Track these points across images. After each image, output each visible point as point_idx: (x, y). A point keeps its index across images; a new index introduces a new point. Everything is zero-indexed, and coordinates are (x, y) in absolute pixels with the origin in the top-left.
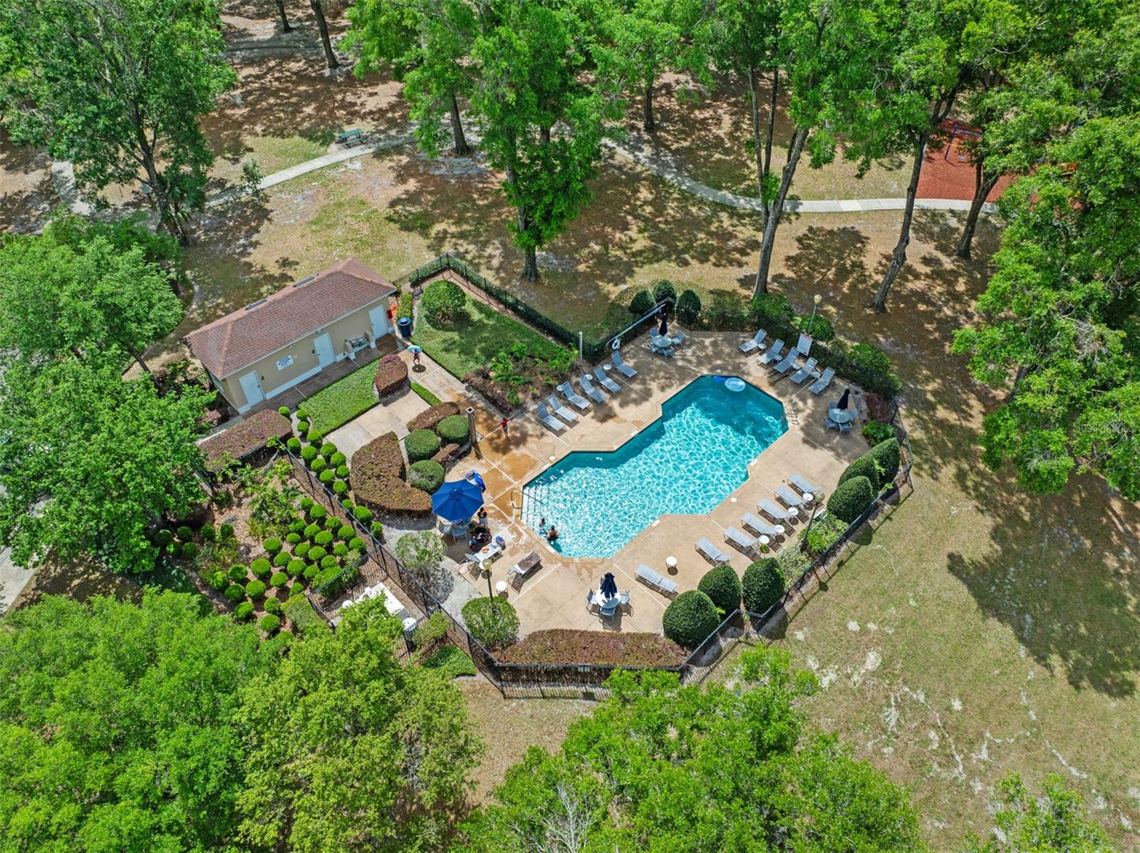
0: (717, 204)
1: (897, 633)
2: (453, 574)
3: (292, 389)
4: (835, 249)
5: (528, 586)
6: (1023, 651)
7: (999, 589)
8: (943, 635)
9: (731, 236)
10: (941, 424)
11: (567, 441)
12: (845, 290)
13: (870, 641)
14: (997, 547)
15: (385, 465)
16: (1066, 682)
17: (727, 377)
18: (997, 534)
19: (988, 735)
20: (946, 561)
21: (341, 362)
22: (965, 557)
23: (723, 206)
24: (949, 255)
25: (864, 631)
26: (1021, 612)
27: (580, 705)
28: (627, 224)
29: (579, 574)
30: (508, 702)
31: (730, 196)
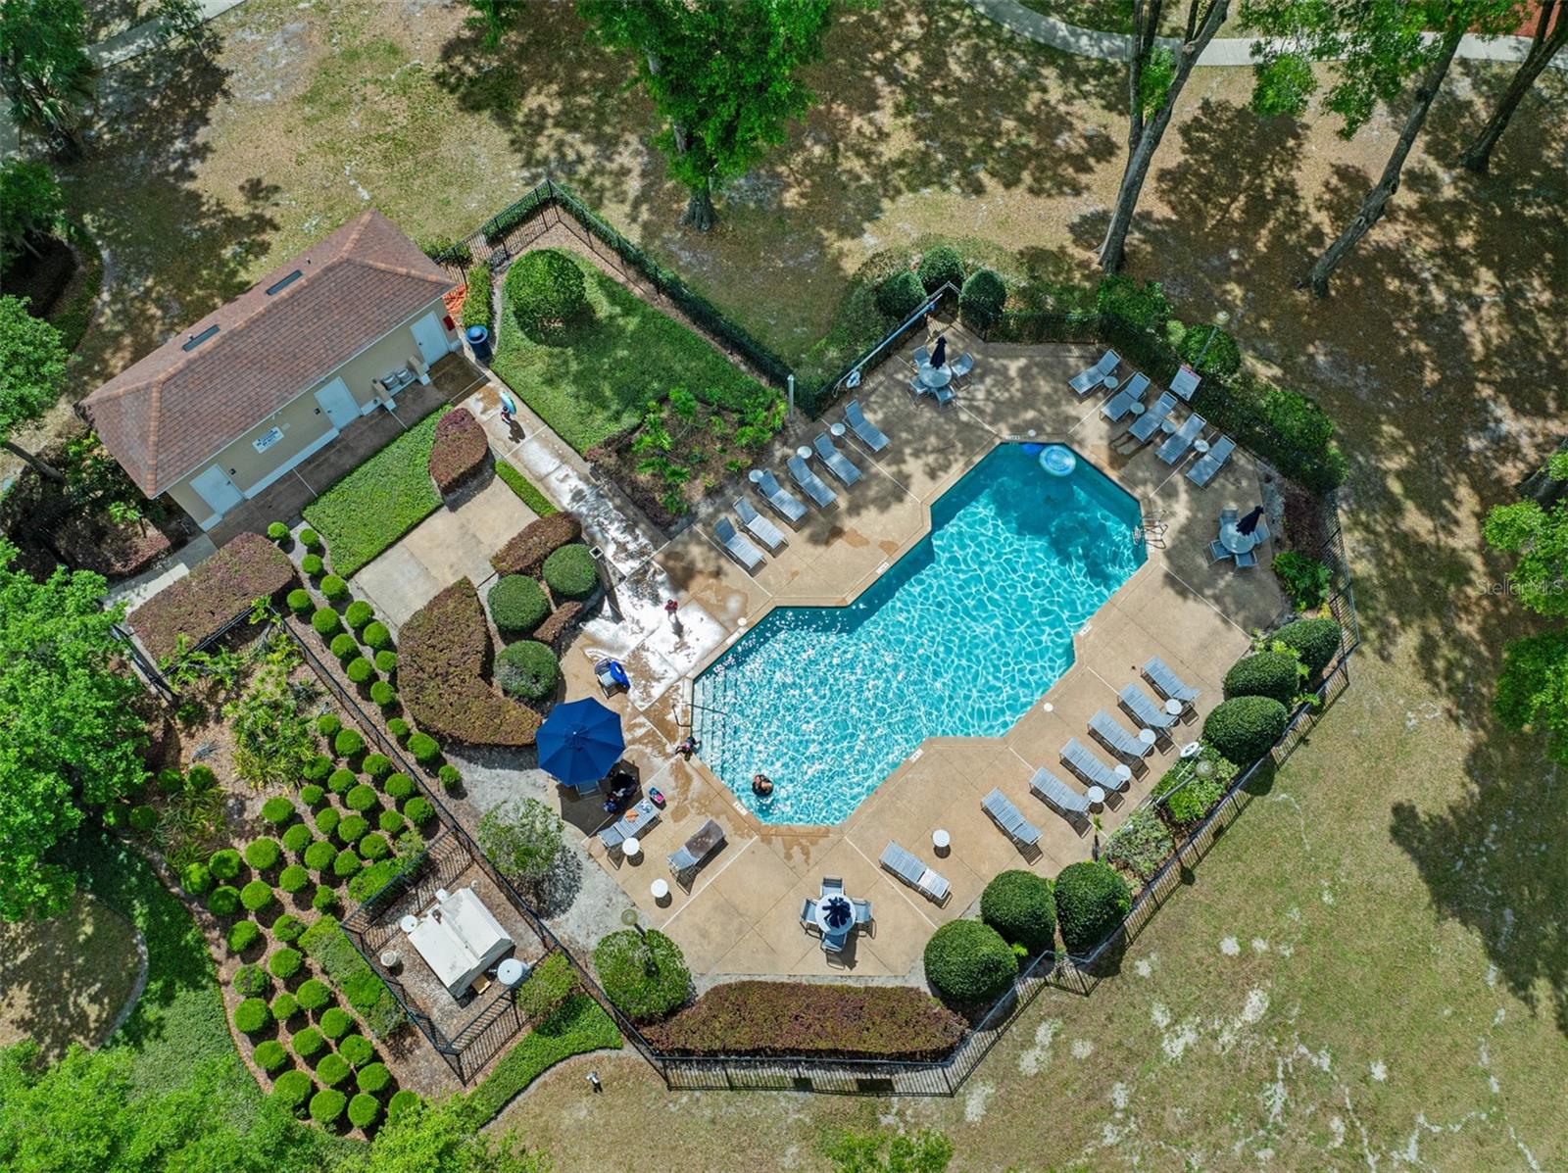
0: (1040, 47)
1: (1298, 954)
2: (581, 857)
3: (290, 475)
4: (1248, 152)
5: (703, 882)
6: (1492, 973)
7: (1469, 864)
8: (1369, 953)
9: (1064, 124)
10: (1406, 542)
11: (766, 584)
12: (1261, 246)
13: (1254, 971)
14: (1475, 788)
15: (457, 651)
16: (1554, 1024)
17: (1044, 445)
18: (1477, 764)
19: (1421, 1119)
20: (1389, 819)
21: (372, 416)
22: (1419, 809)
23: (1049, 52)
24: (1449, 167)
25: (1246, 954)
26: (1499, 903)
27: (789, 1099)
28: (874, 94)
29: (789, 857)
30: (675, 1095)
31: (1063, 29)
